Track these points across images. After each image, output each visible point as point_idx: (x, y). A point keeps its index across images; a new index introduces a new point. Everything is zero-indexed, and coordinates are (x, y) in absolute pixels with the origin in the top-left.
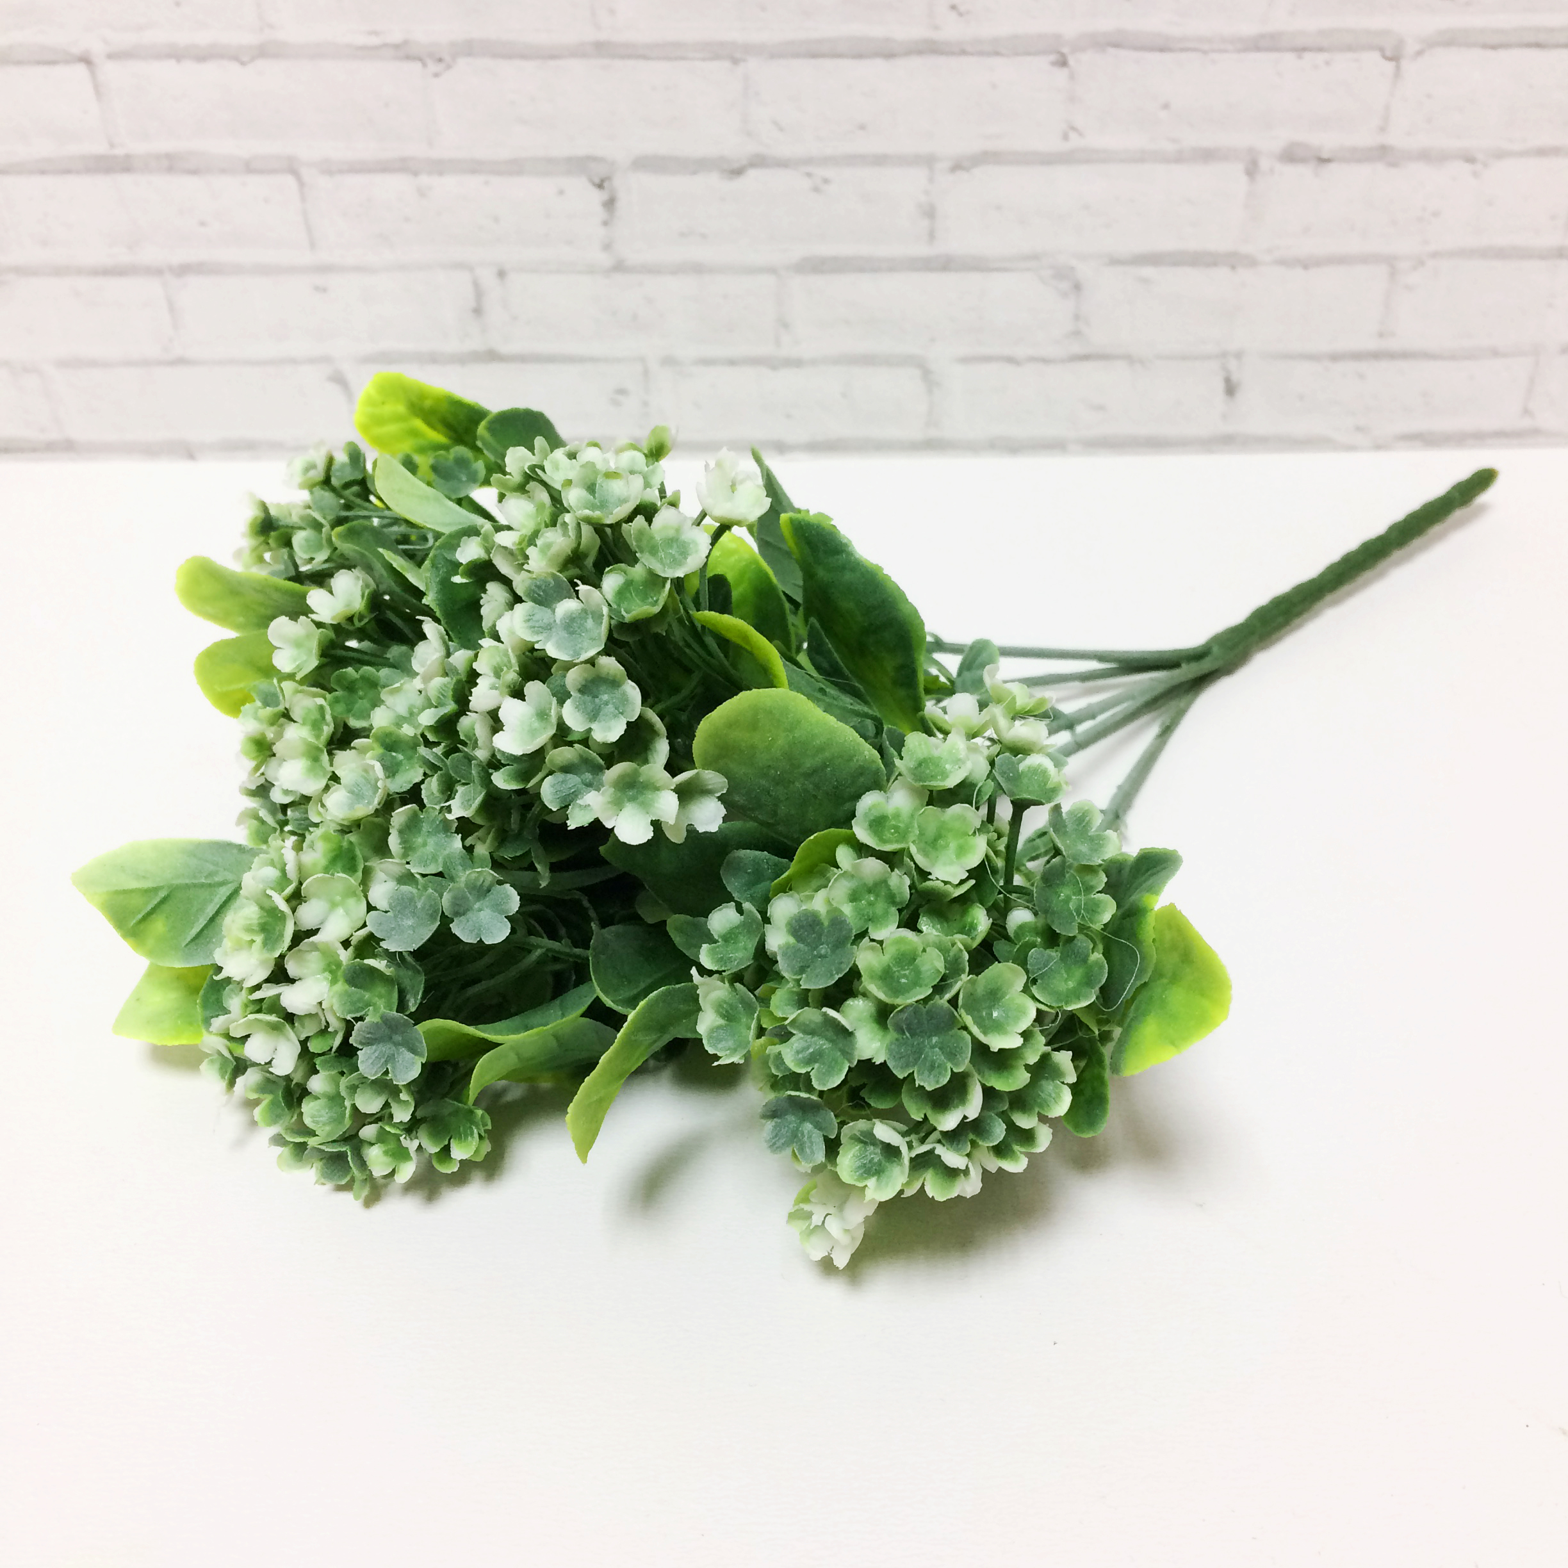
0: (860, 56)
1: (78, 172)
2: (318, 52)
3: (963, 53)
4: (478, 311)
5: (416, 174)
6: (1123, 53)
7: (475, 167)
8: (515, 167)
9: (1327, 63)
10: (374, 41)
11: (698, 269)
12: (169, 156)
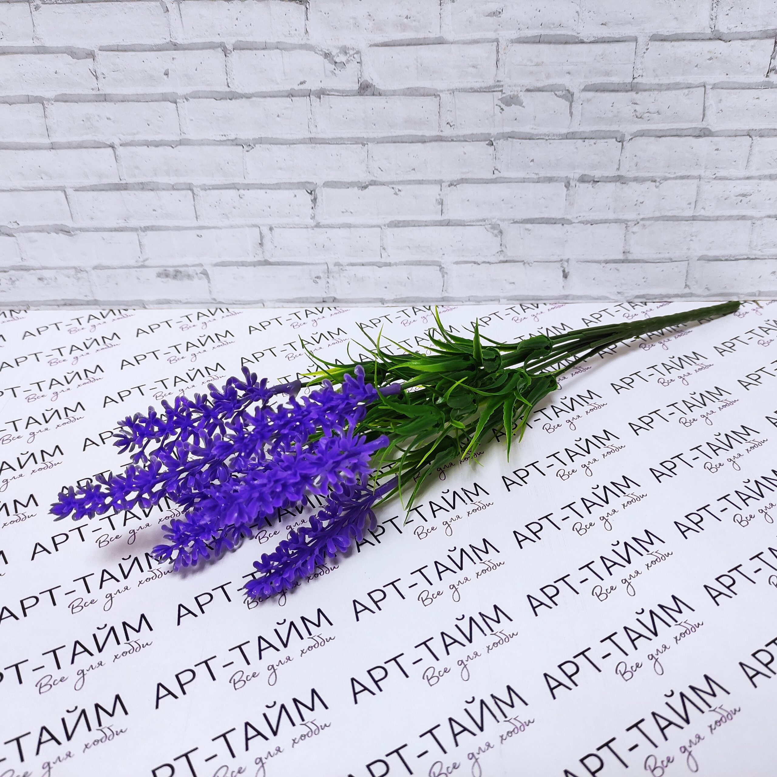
0: (412, 142)
1: (107, 190)
2: (202, 143)
3: (452, 140)
4: (261, 244)
5: (238, 190)
6: (514, 140)
7: (262, 187)
8: (277, 187)
9: (595, 144)
10: (224, 138)
11: (349, 226)
12: (142, 183)
